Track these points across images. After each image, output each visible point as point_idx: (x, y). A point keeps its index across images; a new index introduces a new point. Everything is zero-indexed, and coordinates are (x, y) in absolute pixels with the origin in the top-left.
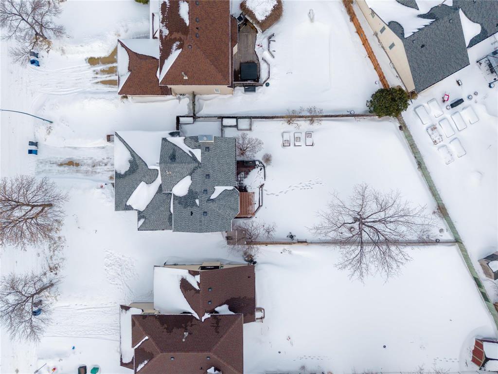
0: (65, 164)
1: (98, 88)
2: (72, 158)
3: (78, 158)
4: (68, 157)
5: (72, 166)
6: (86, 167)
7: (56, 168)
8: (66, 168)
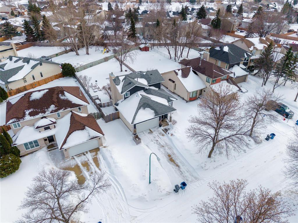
0: (175, 164)
1: (104, 167)
2: (168, 161)
3: (165, 157)
4: (169, 164)
5: (173, 159)
6: (167, 150)
7: (183, 168)
8: (177, 161)
